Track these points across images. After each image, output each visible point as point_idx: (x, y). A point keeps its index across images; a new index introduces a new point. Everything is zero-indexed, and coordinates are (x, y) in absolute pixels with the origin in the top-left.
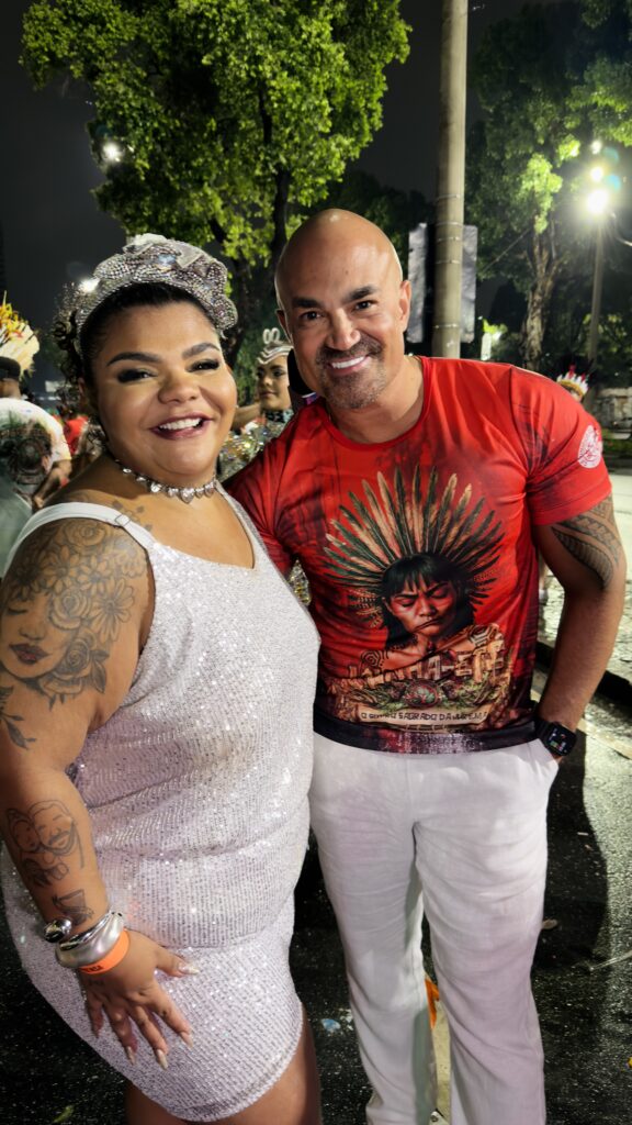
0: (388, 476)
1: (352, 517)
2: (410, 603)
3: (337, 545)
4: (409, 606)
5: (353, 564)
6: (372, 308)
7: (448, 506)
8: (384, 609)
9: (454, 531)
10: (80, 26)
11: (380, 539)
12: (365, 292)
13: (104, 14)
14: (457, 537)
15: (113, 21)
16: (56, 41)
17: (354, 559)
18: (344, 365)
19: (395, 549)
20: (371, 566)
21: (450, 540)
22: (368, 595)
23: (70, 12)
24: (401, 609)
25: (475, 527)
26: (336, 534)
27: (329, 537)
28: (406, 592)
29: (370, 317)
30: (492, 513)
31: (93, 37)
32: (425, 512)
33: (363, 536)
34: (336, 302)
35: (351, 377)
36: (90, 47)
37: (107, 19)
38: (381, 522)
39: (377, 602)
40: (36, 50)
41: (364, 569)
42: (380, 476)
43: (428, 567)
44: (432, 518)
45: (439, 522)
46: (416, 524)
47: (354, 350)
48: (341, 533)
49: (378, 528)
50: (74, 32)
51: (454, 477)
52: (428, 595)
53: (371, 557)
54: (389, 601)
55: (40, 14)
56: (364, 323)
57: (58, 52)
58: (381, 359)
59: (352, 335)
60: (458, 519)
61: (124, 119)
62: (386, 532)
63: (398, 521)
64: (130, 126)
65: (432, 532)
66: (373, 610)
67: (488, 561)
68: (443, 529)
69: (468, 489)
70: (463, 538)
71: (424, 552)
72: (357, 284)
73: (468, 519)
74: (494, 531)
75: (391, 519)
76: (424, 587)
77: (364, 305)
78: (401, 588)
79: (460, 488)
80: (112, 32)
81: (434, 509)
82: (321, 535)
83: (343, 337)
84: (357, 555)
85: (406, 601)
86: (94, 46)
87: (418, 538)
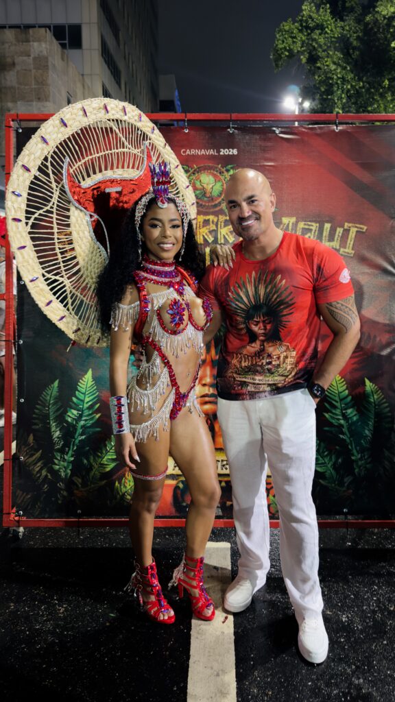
0: (256, 274)
1: (239, 287)
2: (257, 323)
3: (231, 297)
4: (256, 325)
5: (236, 305)
6: (256, 203)
7: (275, 286)
8: (247, 326)
9: (275, 296)
10: (309, 31)
11: (248, 296)
12: (252, 197)
13: (325, 23)
14: (276, 299)
15: (330, 27)
16: (294, 42)
17: (237, 303)
18: (246, 223)
19: (253, 301)
20: (243, 306)
21: (273, 300)
22: (241, 319)
23: (304, 24)
24: (253, 326)
25: (283, 297)
26: (232, 293)
27: (230, 293)
28: (255, 319)
29: (256, 206)
30: (291, 293)
31: (317, 37)
32: (266, 288)
33: (242, 294)
34: (241, 200)
35: (248, 227)
36: (314, 44)
37: (326, 26)
38: (249, 290)
39: (244, 323)
40: (281, 49)
41: (241, 307)
42: (254, 272)
43: (264, 310)
44: (268, 290)
45: (270, 292)
46: (262, 291)
47: (249, 217)
48: (234, 292)
49: (247, 291)
50: (305, 36)
51: (280, 276)
52: (264, 322)
53: (243, 303)
54: (248, 322)
55: (287, 28)
56: (253, 208)
57: (295, 48)
58: (261, 221)
59: (248, 212)
60: (278, 292)
61: (332, 85)
62: (251, 294)
63: (256, 290)
64: (336, 89)
65: (267, 295)
66: (242, 326)
67: (288, 312)
68: (271, 295)
69: (284, 281)
70: (278, 300)
71: (263, 303)
72: (250, 194)
73: (281, 293)
74: (291, 300)
75: (253, 288)
76: (262, 318)
77: (253, 201)
78: (254, 318)
79: (281, 280)
80: (328, 34)
81: (270, 287)
82: (227, 291)
83: (244, 213)
84: (238, 301)
85: (255, 323)
86: (317, 43)
87: (262, 297)
